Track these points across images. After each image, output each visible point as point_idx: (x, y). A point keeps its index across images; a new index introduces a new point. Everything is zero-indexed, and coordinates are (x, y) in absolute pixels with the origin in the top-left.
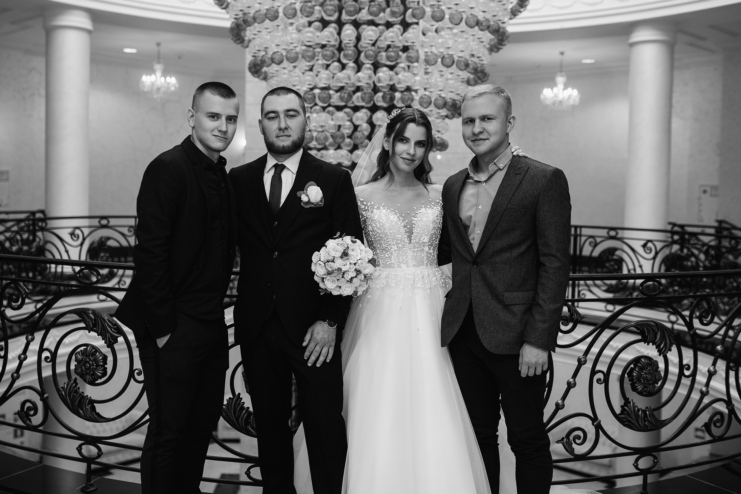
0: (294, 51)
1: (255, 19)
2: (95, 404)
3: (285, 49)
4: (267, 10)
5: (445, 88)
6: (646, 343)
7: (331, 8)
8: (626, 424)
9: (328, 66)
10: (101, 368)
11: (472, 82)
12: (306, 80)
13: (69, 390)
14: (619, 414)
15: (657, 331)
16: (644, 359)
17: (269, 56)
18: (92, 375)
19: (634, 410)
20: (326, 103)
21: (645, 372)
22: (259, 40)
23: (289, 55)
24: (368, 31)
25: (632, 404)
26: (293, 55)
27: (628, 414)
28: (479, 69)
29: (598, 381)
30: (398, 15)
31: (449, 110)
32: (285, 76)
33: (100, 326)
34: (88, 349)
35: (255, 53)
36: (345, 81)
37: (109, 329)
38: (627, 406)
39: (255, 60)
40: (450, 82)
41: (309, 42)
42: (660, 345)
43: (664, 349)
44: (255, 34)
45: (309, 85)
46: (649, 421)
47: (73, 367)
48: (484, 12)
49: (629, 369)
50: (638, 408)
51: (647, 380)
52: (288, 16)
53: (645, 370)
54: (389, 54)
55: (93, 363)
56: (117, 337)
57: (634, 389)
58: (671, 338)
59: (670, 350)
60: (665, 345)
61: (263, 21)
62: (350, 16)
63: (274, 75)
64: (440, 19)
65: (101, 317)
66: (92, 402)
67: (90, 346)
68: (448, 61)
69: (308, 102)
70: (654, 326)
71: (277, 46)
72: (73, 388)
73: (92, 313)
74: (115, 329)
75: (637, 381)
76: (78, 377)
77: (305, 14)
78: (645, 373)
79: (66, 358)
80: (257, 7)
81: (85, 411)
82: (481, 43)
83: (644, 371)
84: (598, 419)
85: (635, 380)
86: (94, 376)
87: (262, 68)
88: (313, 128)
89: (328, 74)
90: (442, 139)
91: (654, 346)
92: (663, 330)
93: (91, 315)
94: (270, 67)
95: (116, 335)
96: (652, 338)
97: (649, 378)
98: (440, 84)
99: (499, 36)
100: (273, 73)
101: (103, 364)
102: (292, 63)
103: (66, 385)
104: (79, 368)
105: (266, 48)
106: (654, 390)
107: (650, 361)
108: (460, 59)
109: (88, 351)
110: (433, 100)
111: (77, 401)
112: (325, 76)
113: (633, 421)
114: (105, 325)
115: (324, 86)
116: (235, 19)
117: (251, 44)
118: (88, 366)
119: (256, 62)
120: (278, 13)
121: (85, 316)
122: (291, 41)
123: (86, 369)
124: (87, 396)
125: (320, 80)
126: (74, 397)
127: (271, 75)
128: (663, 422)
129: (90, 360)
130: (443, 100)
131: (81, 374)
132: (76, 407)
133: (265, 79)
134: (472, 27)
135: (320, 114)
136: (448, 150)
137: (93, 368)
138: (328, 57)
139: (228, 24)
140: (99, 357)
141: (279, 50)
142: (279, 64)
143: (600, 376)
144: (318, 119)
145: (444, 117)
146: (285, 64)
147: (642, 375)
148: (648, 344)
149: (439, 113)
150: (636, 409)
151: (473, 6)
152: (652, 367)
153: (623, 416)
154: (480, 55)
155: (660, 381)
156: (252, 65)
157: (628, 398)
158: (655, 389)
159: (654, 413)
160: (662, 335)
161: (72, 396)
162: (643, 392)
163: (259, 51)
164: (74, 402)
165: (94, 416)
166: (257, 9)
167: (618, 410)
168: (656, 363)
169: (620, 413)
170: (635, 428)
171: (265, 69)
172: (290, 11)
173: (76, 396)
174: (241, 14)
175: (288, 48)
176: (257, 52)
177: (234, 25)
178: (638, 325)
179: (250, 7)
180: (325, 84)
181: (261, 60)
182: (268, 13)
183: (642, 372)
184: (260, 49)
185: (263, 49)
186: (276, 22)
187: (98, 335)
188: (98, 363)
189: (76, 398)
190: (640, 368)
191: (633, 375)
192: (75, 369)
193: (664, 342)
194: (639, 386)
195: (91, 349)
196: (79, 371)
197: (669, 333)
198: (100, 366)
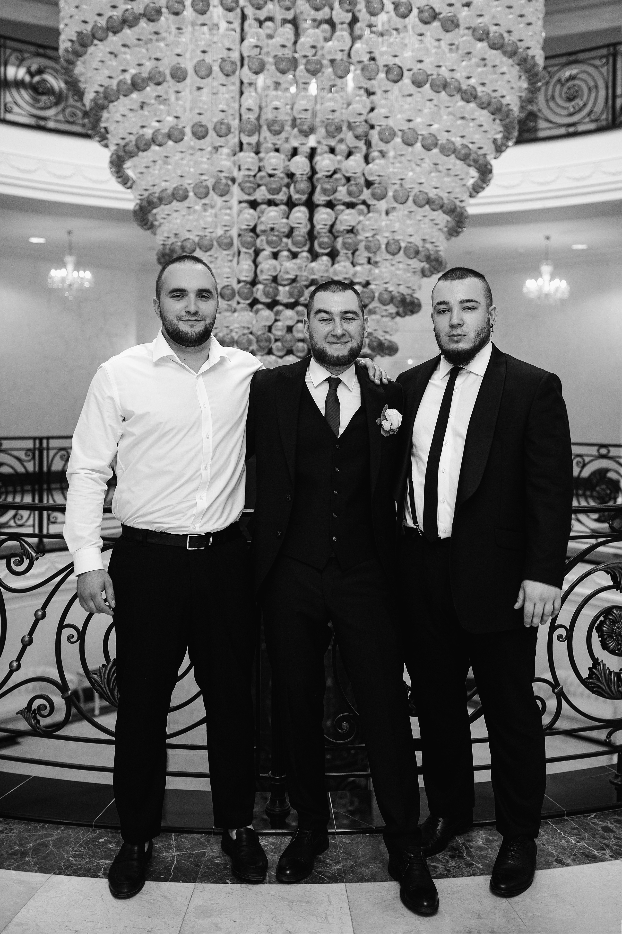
0: (208, 238)
1: (160, 199)
3: (198, 236)
4: (175, 189)
5: (391, 279)
6: (619, 591)
7: (248, 185)
8: (595, 690)
11: (427, 273)
12: (224, 273)
14: (586, 678)
16: (616, 610)
17: (179, 244)
19: (605, 674)
21: (618, 626)
22: (167, 224)
23: (201, 243)
24: (297, 212)
25: (602, 666)
26: (206, 243)
27: (598, 679)
28: (433, 257)
29: (559, 637)
30: (331, 193)
31: (397, 307)
35: (164, 241)
38: (596, 669)
39: (164, 249)
40: (399, 272)
44: (164, 218)
48: (436, 188)
49: (598, 622)
50: (610, 670)
51: (620, 635)
52: (199, 195)
53: (617, 624)
54: (321, 240)
57: (605, 646)
61: (171, 202)
62: (273, 194)
64: (382, 197)
68: (393, 248)
75: (609, 637)
78: (618, 628)
80: (164, 185)
82: (435, 226)
84: (560, 685)
85: (606, 636)
88: (234, 330)
90: (390, 342)
98: (386, 275)
99: (456, 217)
102: (206, 252)
105: (176, 234)
108: (409, 245)
110: (377, 295)
112: (246, 267)
113: (604, 687)
115: (247, 280)
116: (140, 199)
117: (159, 231)
119: (165, 252)
120: (186, 191)
122: (204, 226)
125: (241, 273)
130: (389, 295)
134: (421, 206)
135: (242, 313)
136: (398, 355)
138: (248, 244)
139: (131, 206)
141: (191, 237)
143: (562, 632)
144: (240, 320)
145: (394, 315)
147: (615, 629)
149: (386, 310)
150: (607, 671)
151: (422, 181)
153: (591, 681)
154: (433, 240)
156: (160, 255)
157: (598, 658)
162: (616, 650)
163: (168, 238)
166: (164, 188)
167: (585, 674)
169: (587, 676)
170: (607, 695)
172: (201, 190)
174: (146, 194)
175: (201, 233)
176: (166, 239)
177: (138, 207)
178: (608, 568)
179: (154, 185)
180: (247, 277)
181: (170, 249)
182: (175, 192)
183: (615, 626)
184: (169, 236)
185: (172, 236)
186: (186, 203)
190: (612, 620)
191: (604, 629)
194: (611, 643)
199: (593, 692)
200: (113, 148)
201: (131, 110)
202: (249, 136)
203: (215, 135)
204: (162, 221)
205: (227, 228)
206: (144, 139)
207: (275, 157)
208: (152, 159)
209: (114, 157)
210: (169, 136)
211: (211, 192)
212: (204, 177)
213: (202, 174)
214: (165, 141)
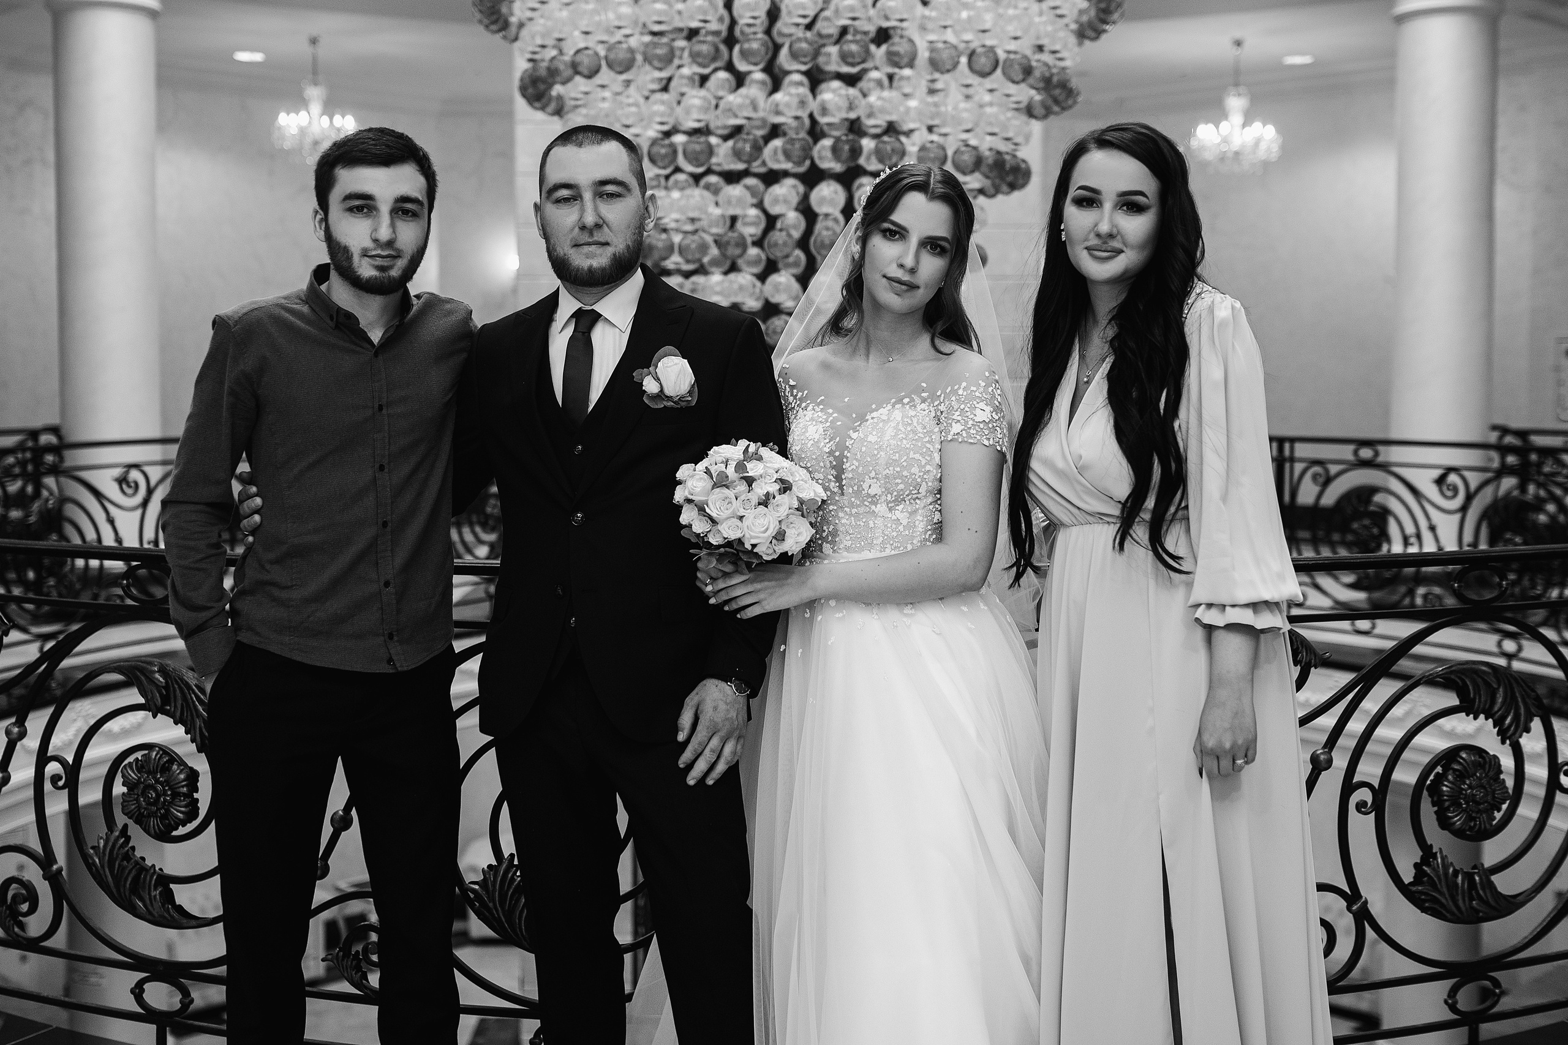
0: (624, 46)
2: (171, 886)
3: (602, 42)
5: (976, 124)
6: (1472, 716)
8: (1427, 907)
9: (704, 80)
10: (184, 800)
11: (1039, 111)
12: (655, 113)
13: (109, 853)
14: (1410, 884)
15: (1495, 686)
16: (1467, 753)
17: (567, 58)
18: (164, 817)
19: (1446, 874)
20: (701, 165)
21: (1471, 783)
22: (542, 21)
23: (612, 56)
25: (1439, 860)
26: (621, 55)
27: (1432, 884)
28: (1054, 80)
29: (1361, 806)
31: (986, 177)
32: (606, 105)
33: (179, 702)
35: (534, 53)
36: (746, 114)
38: (1429, 865)
39: (534, 69)
40: (989, 110)
41: (660, 23)
42: (1504, 717)
43: (1512, 729)
44: (533, 10)
45: (662, 123)
46: (1480, 898)
47: (117, 797)
49: (1432, 777)
50: (1454, 868)
51: (1474, 802)
53: (1469, 779)
54: (844, 48)
55: (164, 789)
57: (1444, 823)
58: (1528, 700)
59: (1528, 730)
60: (1516, 718)
63: (579, 103)
65: (182, 680)
66: (165, 881)
67: (157, 749)
68: (982, 62)
69: (660, 164)
70: (1489, 673)
71: (583, 36)
72: (119, 849)
73: (159, 671)
75: (1452, 805)
76: (130, 822)
78: (1470, 787)
81: (148, 902)
82: (1058, 19)
83: (1468, 782)
84: (1360, 896)
86: (168, 820)
87: (550, 86)
88: (673, 225)
89: (704, 98)
91: (1490, 720)
92: (1510, 681)
93: (157, 676)
94: (570, 85)
96: (1486, 701)
97: (1480, 798)
98: (965, 115)
100: (577, 99)
101: (188, 790)
102: (621, 73)
103: (101, 842)
104: (131, 801)
105: (560, 40)
106: (1491, 825)
107: (1481, 757)
108: (1012, 56)
109: (153, 762)
110: (950, 154)
111: (130, 879)
112: (697, 102)
113: (1443, 901)
114: (192, 698)
115: (696, 125)
117: (524, 33)
118: (154, 795)
119: (538, 74)
121: (143, 678)
122: (617, 23)
123: (149, 804)
124: (154, 866)
125: (688, 112)
126: (122, 868)
127: (573, 103)
128: (1512, 900)
129: (157, 781)
130: (973, 153)
131: (137, 817)
132: (127, 894)
133: (559, 112)
135: (688, 192)
137: (165, 800)
138: (705, 57)
140: (178, 774)
141: (591, 44)
142: (589, 76)
143: (1365, 795)
144: (683, 202)
146: (605, 75)
147: (1463, 789)
148: (1475, 718)
150: (1451, 870)
152: (1484, 770)
153: (1420, 888)
154: (1056, 48)
155: (1504, 803)
156: (527, 80)
157: (1431, 845)
158: (1494, 823)
159: (1493, 878)
160: (1509, 694)
161: (117, 866)
162: (1464, 830)
163: (543, 47)
164: (122, 882)
165: (170, 915)
167: (1407, 875)
168: (1495, 762)
169: (1412, 880)
170: (1448, 915)
171: (557, 89)
173: (127, 867)
175: (611, 38)
176: (538, 49)
178: (1452, 672)
180: (699, 121)
181: (549, 69)
184: (546, 43)
185: (552, 43)
187: (176, 723)
188: (178, 790)
189: (127, 872)
190: (1457, 773)
191: (1442, 790)
192: (122, 804)
193: (1512, 711)
194: (1456, 816)
195: (159, 756)
196: (134, 807)
197: (1525, 691)
198: (181, 797)
199: (1424, 910)
204: (529, 14)
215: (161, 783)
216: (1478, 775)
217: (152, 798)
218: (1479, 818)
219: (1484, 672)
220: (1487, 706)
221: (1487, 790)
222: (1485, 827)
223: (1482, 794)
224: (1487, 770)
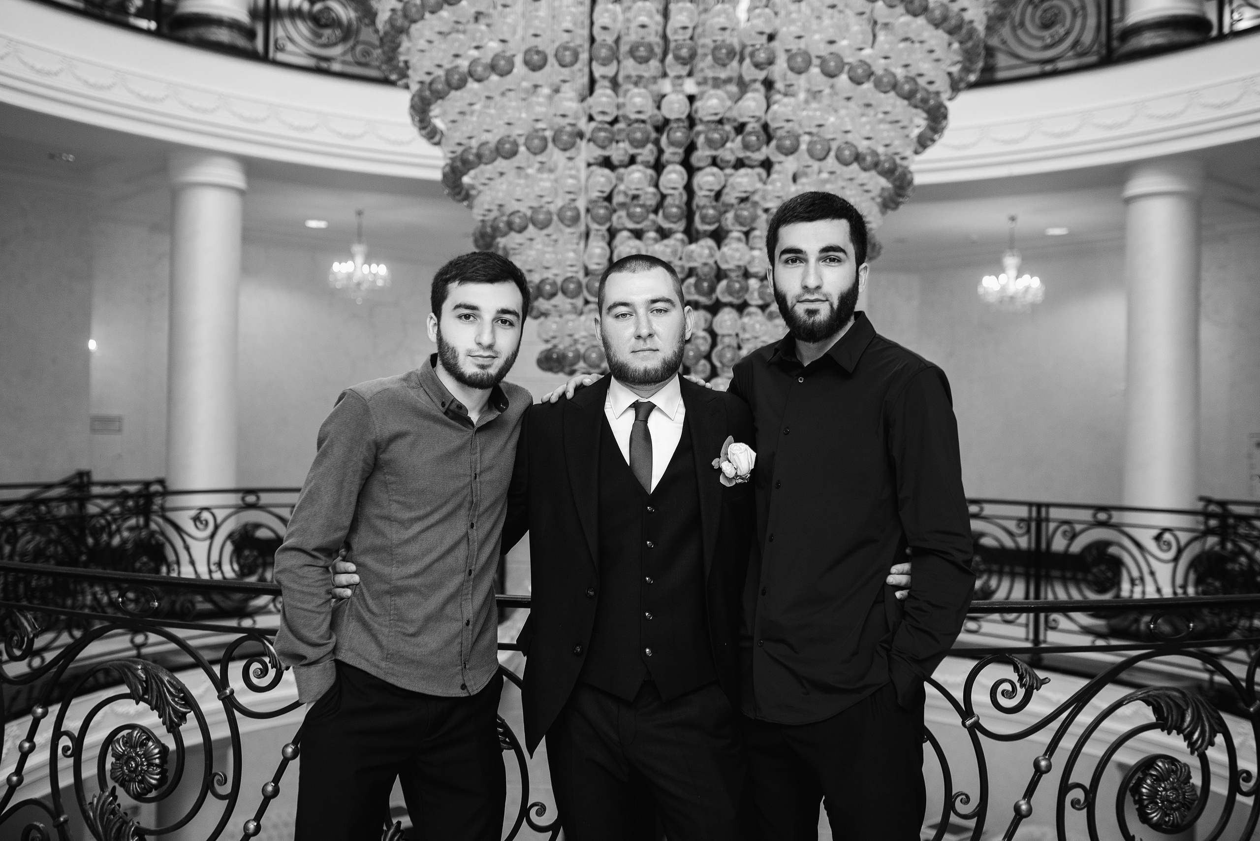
0: (544, 210)
1: (479, 156)
2: (146, 837)
3: (531, 208)
4: (499, 141)
6: (1166, 731)
7: (602, 134)
10: (156, 770)
13: (100, 809)
15: (1185, 707)
16: (1161, 761)
17: (505, 218)
18: (140, 782)
21: (1165, 786)
22: (488, 192)
23: (536, 217)
26: (541, 217)
29: (1075, 803)
30: (719, 145)
33: (155, 693)
34: (135, 735)
35: (484, 215)
37: (170, 698)
39: (483, 226)
42: (1192, 733)
44: (484, 184)
45: (571, 266)
47: (108, 766)
48: (868, 139)
49: (1133, 780)
51: (1168, 801)
52: (533, 150)
53: (1164, 782)
55: (141, 760)
56: (186, 713)
57: (1144, 818)
58: (1212, 721)
59: (1212, 744)
60: (1202, 734)
61: (494, 160)
62: (636, 148)
63: (516, 253)
64: (791, 151)
65: (158, 676)
66: (140, 832)
67: (138, 729)
70: (1179, 697)
71: (517, 202)
72: (108, 805)
73: (142, 669)
74: (182, 699)
75: (1150, 803)
76: (117, 785)
77: (562, 147)
78: (1165, 789)
79: (97, 751)
80: (484, 136)
82: (865, 194)
83: (1163, 785)
85: (1146, 802)
86: (143, 784)
87: (493, 237)
91: (1181, 735)
92: (1197, 706)
93: (140, 672)
94: (508, 239)
95: (181, 709)
96: (1177, 720)
97: (1173, 799)
99: (895, 180)
100: (514, 249)
101: (160, 762)
102: (542, 229)
103: (96, 800)
104: (117, 769)
105: (501, 205)
106: (1183, 820)
107: (1174, 764)
109: (134, 739)
111: (114, 830)
112: (598, 251)
114: (164, 690)
116: (451, 159)
117: (477, 202)
118: (134, 765)
119: (486, 230)
120: (515, 144)
121: (129, 674)
122: (539, 194)
123: (130, 771)
124: (133, 819)
126: (108, 822)
129: (137, 754)
131: (122, 780)
132: (112, 840)
134: (847, 165)
137: (141, 768)
140: (152, 749)
141: (522, 209)
142: (520, 232)
143: (1078, 794)
146: (532, 231)
147: (1159, 791)
148: (1169, 733)
151: (849, 128)
152: (1177, 775)
155: (1193, 803)
156: (478, 234)
158: (1185, 819)
160: (1196, 715)
161: (105, 819)
162: (1161, 825)
163: (489, 210)
164: (109, 832)
166: (484, 141)
168: (1185, 768)
171: (500, 241)
172: (536, 143)
173: (113, 820)
174: (459, 150)
175: (535, 204)
176: (486, 213)
177: (447, 169)
178: (1148, 696)
179: (470, 138)
180: (598, 264)
181: (492, 226)
182: (500, 146)
183: (1160, 786)
184: (491, 208)
185: (494, 208)
186: (516, 161)
187: (152, 709)
188: (151, 761)
189: (112, 824)
190: (1154, 778)
191: (1142, 792)
192: (111, 771)
193: (1199, 728)
194: (1153, 813)
195: (139, 734)
196: (119, 773)
197: (1209, 713)
198: (154, 767)
200: (415, 87)
201: (440, 33)
202: (604, 65)
203: (556, 64)
204: (481, 188)
205: (572, 196)
206: (459, 73)
207: (639, 95)
208: (468, 101)
209: (416, 99)
210: (493, 67)
211: (550, 145)
212: (540, 125)
213: (537, 120)
214: (486, 74)
215: (140, 756)
216: (1171, 779)
217: (132, 767)
218: (1173, 815)
219: (1175, 696)
220: (1179, 722)
221: (1179, 793)
222: (1177, 820)
223: (1174, 796)
224: (1179, 776)
